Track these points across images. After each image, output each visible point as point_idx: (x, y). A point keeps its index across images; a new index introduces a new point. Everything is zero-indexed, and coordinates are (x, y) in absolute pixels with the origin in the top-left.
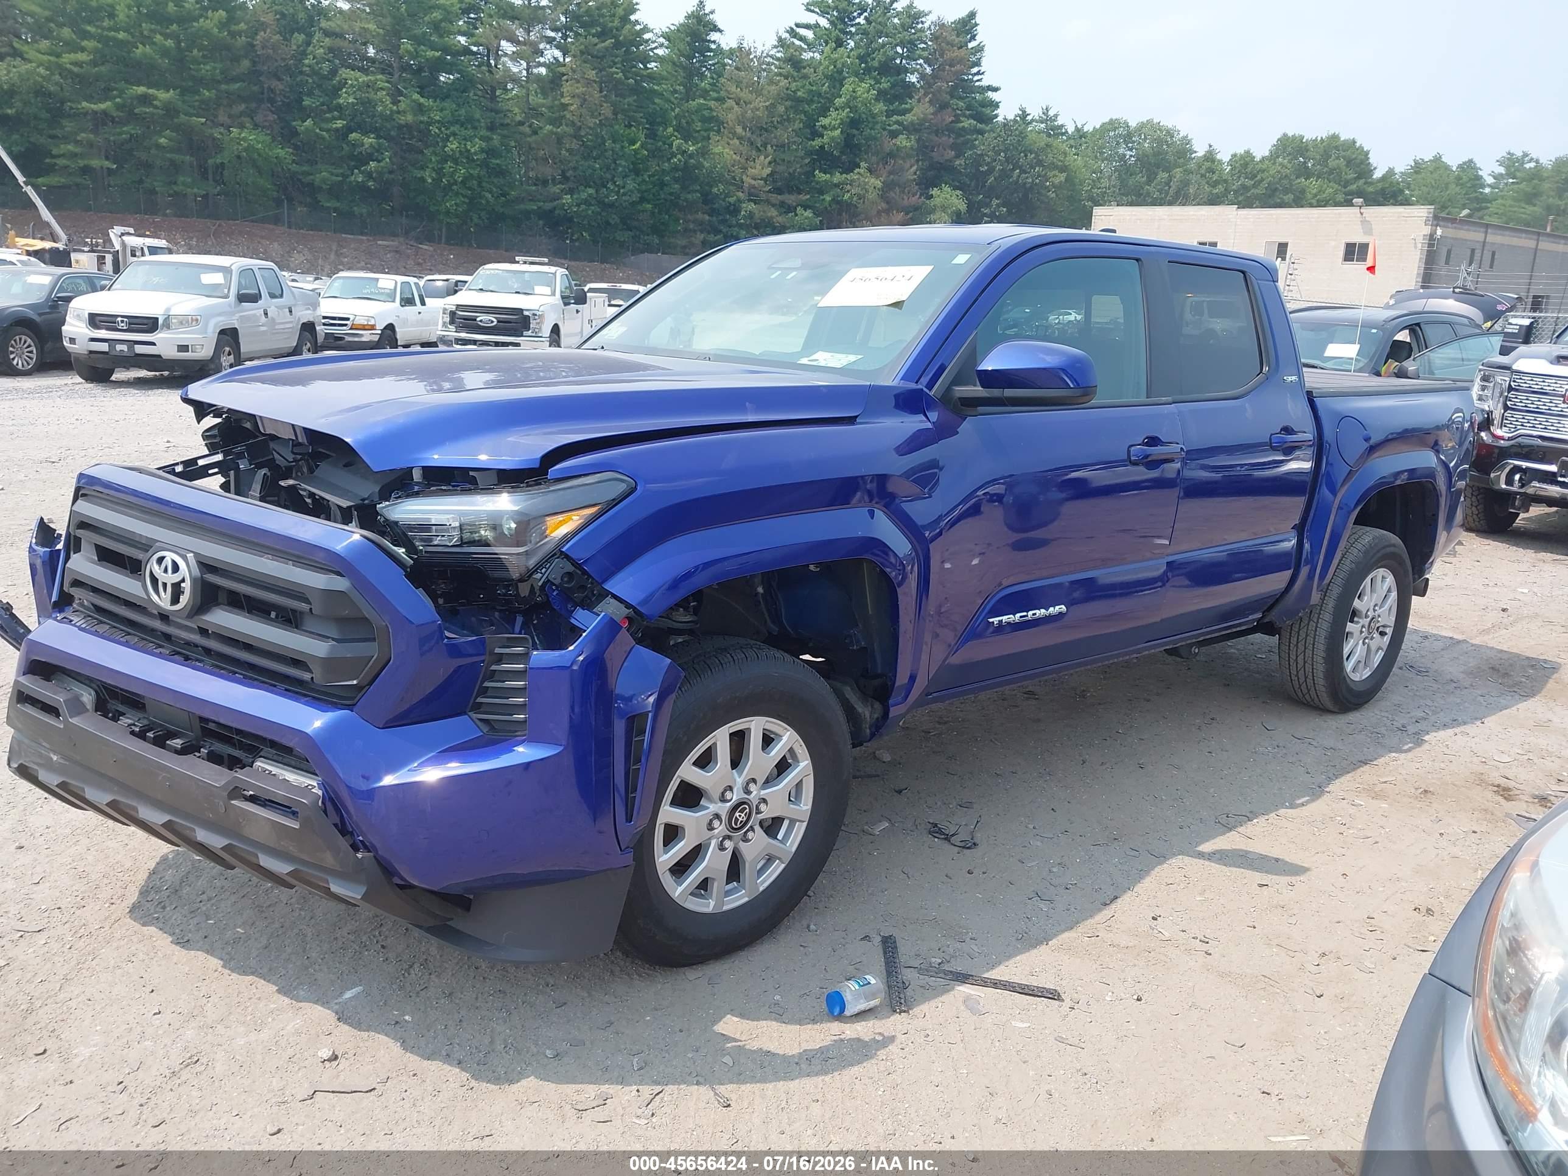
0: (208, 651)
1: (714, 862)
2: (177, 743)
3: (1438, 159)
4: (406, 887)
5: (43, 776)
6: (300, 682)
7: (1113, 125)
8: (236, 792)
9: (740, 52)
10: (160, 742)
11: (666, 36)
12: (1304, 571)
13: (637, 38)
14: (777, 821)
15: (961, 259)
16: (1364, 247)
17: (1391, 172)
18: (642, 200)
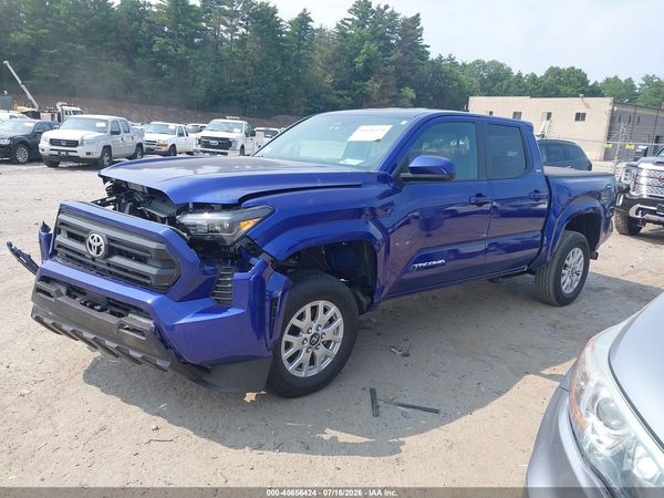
0: (111, 272)
1: (304, 357)
2: (98, 308)
3: (616, 77)
4: (185, 363)
5: (46, 320)
6: (146, 284)
7: (478, 62)
8: (121, 326)
9: (321, 30)
10: (92, 307)
11: (290, 23)
12: (544, 249)
13: (277, 23)
14: (329, 342)
15: (404, 122)
16: (584, 115)
17: (596, 82)
18: (279, 92)
